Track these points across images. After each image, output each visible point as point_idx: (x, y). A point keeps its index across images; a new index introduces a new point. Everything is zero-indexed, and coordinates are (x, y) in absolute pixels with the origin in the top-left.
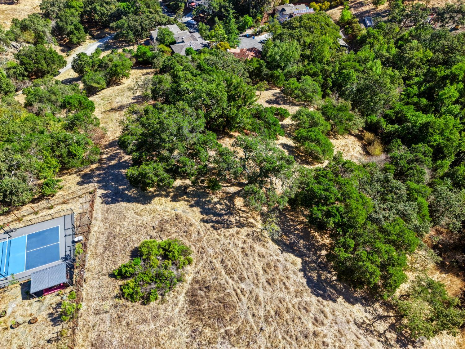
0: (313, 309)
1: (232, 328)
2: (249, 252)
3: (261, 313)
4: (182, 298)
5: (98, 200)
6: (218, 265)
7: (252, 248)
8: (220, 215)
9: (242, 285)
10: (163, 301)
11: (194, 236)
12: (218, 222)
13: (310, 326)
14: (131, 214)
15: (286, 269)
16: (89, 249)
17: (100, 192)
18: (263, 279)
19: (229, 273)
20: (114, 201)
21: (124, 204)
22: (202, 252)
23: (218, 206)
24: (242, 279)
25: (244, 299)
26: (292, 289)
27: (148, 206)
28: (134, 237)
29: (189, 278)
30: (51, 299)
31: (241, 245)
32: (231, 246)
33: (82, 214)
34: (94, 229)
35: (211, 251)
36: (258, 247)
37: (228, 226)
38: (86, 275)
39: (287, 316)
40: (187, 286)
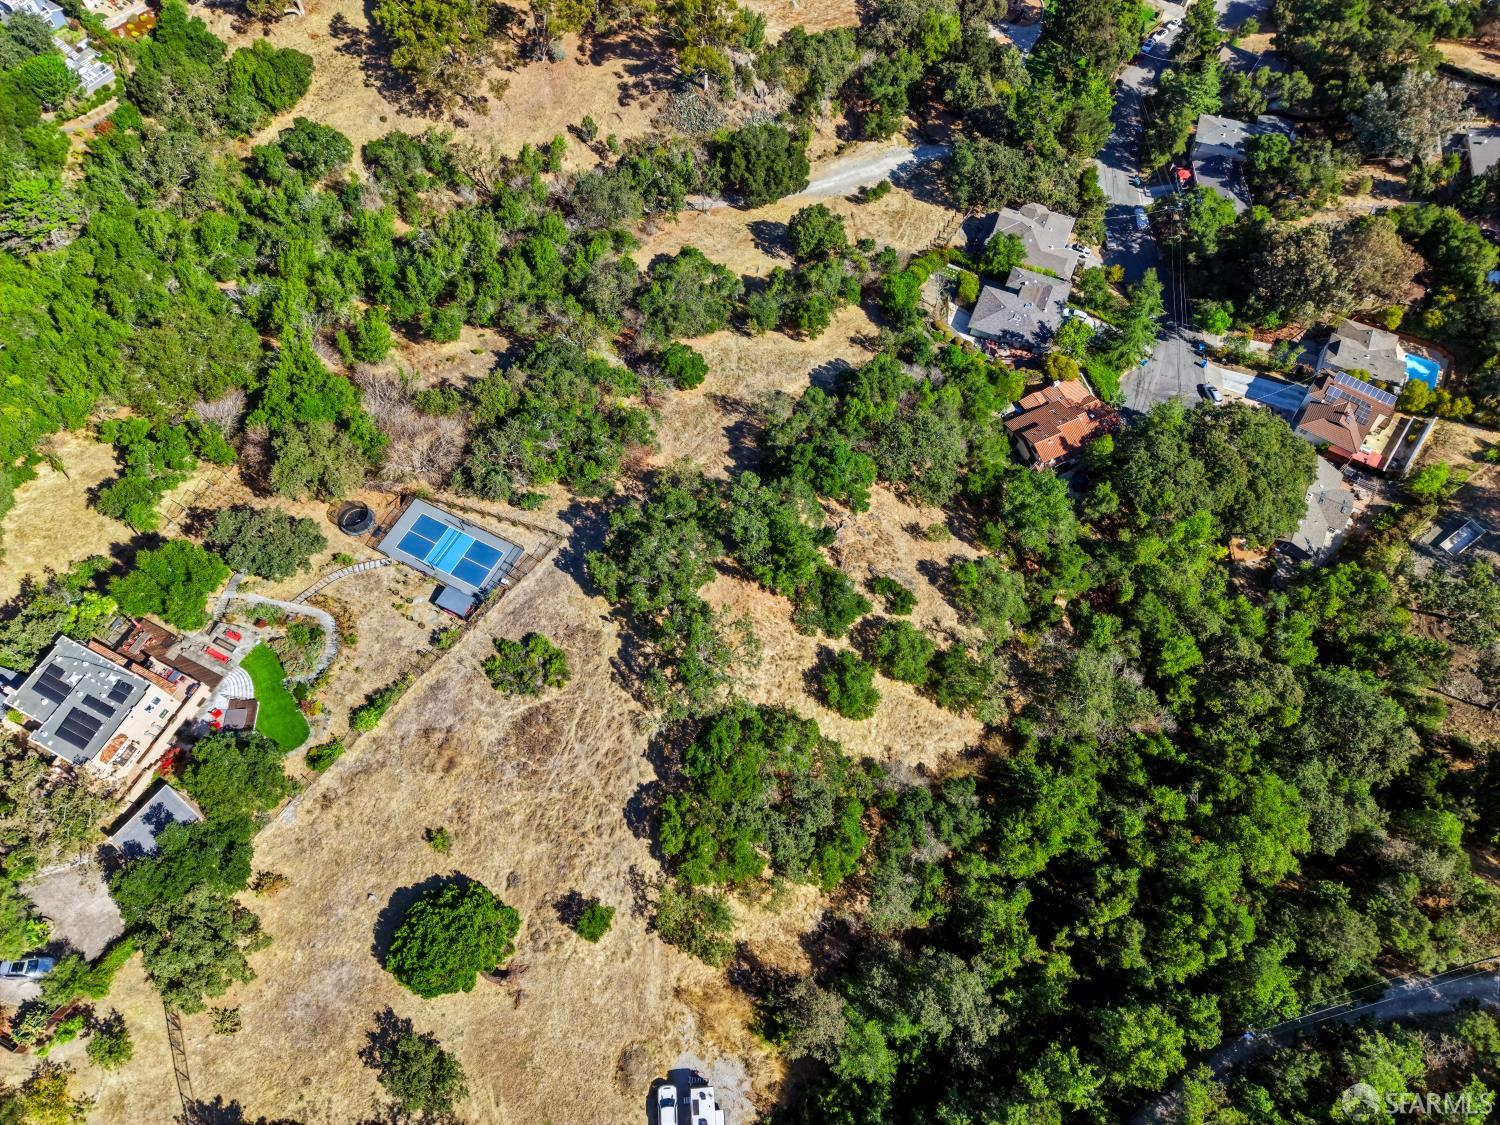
0: (607, 819)
1: (532, 766)
2: (614, 726)
3: (565, 779)
4: (522, 708)
5: (555, 554)
6: (579, 712)
7: (621, 726)
8: (632, 670)
9: (577, 746)
10: (507, 697)
11: (590, 667)
12: (622, 675)
13: (588, 826)
14: (563, 595)
15: (628, 770)
16: (504, 600)
17: (565, 544)
18: (598, 757)
19: (579, 725)
20: (564, 568)
21: (569, 578)
22: (581, 687)
23: (641, 659)
24: (582, 740)
25: (566, 757)
26: (610, 789)
27: (587, 599)
28: (544, 622)
29: (545, 698)
30: (445, 619)
31: (615, 713)
32: (606, 707)
33: (530, 557)
34: (524, 583)
35: (587, 695)
36: (627, 730)
37: (626, 686)
38: (481, 623)
39: (579, 801)
40: (537, 703)
